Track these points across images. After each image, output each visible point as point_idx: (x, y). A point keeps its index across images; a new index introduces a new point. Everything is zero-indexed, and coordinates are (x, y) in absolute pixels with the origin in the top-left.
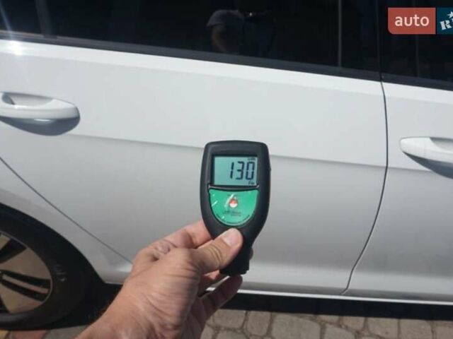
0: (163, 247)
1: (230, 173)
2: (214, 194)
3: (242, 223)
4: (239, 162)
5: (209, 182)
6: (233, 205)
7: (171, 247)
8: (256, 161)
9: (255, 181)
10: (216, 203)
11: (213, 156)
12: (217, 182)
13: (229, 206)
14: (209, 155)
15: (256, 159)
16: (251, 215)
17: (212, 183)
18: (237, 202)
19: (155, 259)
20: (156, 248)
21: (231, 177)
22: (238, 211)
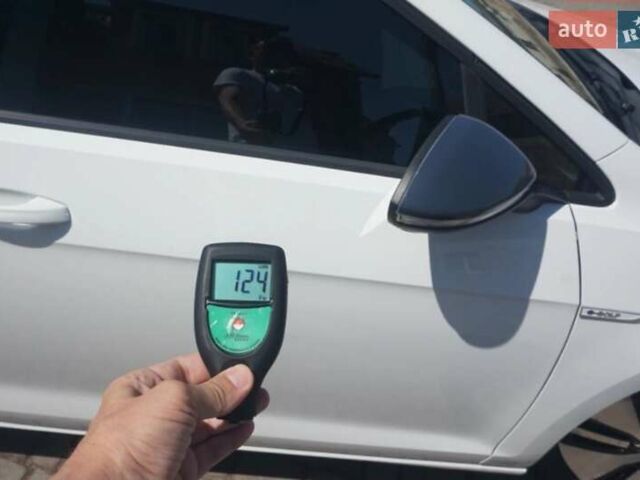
0: (146, 377)
1: (235, 284)
2: (213, 311)
3: (250, 350)
4: (248, 271)
5: (207, 294)
6: (238, 327)
7: (157, 379)
8: (269, 269)
9: (267, 296)
10: (215, 322)
11: (214, 261)
12: (218, 296)
13: (233, 328)
14: (208, 259)
15: (270, 266)
16: (261, 340)
17: (211, 297)
18: (243, 322)
19: (137, 393)
20: (138, 379)
21: (236, 289)
22: (246, 333)
